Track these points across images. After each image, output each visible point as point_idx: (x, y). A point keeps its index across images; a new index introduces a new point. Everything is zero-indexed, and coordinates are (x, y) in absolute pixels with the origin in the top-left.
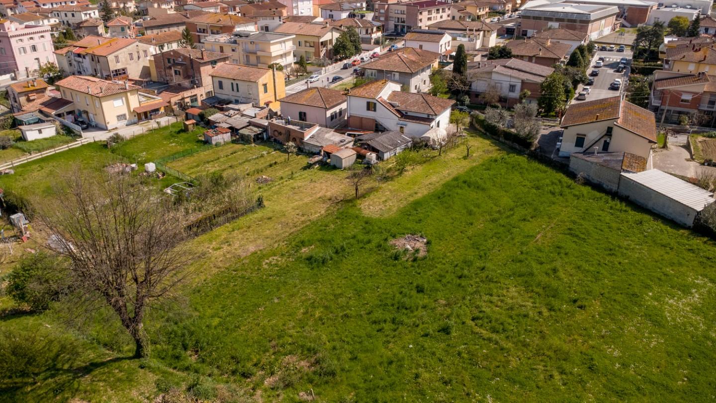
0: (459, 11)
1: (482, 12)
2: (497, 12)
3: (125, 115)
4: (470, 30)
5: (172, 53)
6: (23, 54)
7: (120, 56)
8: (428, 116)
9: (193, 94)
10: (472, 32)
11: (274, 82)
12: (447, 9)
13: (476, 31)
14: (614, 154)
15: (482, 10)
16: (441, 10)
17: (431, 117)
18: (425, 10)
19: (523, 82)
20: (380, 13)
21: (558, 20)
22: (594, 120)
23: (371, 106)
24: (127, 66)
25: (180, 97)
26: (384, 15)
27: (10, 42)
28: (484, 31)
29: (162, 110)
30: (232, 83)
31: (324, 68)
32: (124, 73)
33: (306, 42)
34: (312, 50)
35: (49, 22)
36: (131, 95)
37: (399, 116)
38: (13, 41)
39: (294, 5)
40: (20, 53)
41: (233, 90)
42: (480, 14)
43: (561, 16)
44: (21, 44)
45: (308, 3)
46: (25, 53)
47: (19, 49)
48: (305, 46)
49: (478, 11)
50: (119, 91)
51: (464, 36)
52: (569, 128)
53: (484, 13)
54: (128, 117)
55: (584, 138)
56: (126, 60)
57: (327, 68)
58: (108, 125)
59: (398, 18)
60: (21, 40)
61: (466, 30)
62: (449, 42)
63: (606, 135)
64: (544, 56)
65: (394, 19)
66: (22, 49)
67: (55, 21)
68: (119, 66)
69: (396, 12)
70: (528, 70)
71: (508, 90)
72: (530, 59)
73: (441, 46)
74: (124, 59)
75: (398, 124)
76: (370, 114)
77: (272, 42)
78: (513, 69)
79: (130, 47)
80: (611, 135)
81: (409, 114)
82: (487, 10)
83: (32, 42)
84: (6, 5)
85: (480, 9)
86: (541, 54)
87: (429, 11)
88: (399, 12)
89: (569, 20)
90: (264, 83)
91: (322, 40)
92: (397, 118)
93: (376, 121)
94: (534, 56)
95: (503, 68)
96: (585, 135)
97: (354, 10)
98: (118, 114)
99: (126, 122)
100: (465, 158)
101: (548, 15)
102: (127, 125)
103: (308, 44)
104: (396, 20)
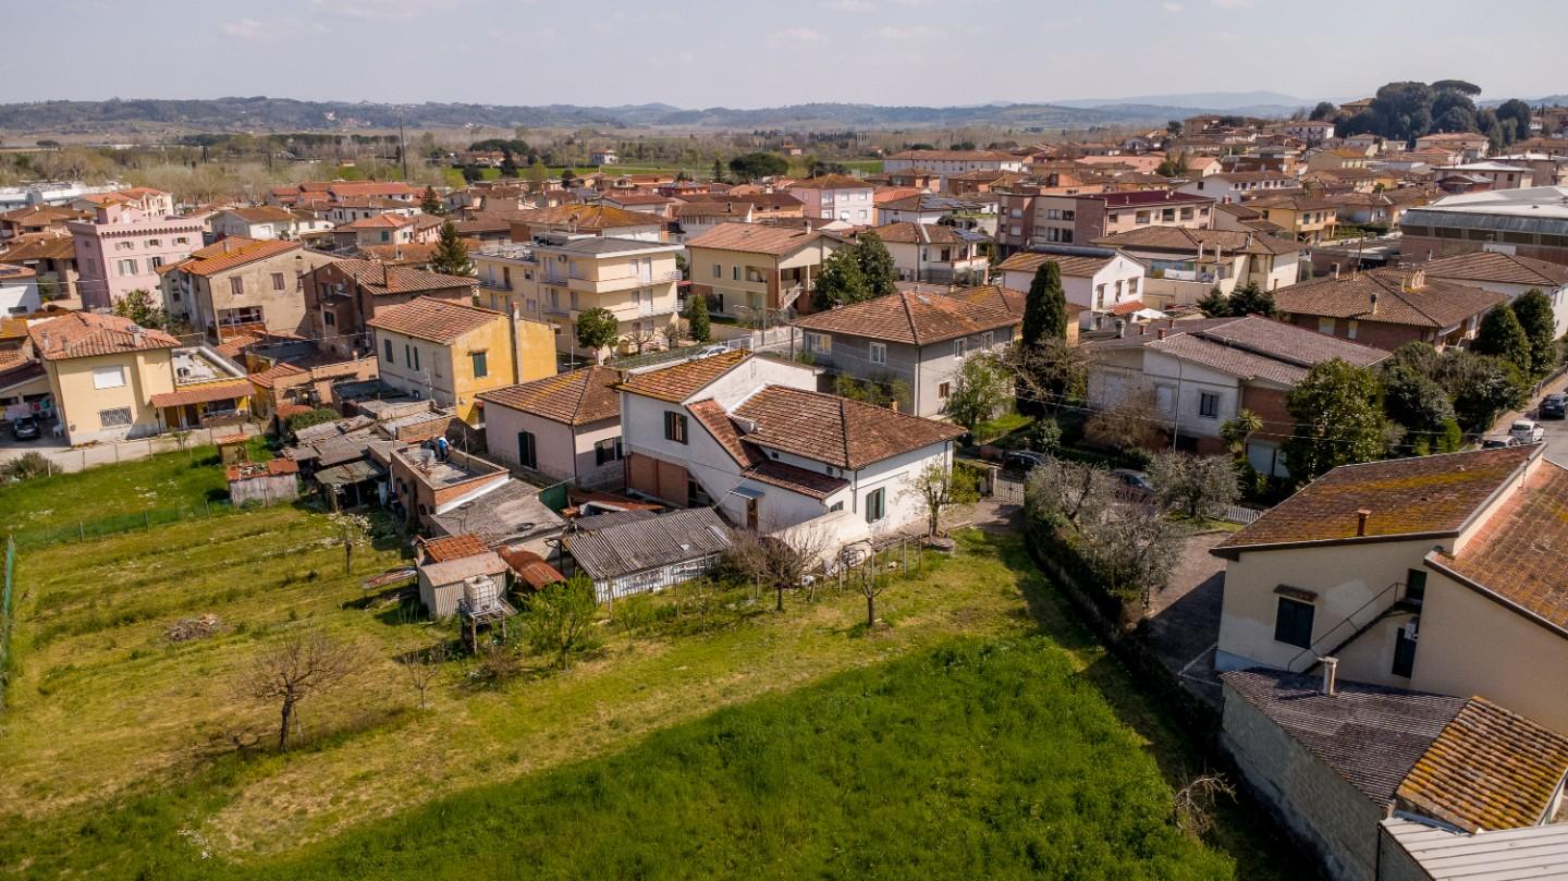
0: (1240, 219)
1: (1313, 225)
2: (1362, 227)
3: (126, 412)
4: (1207, 252)
5: (329, 272)
6: (128, 274)
7: (245, 279)
8: (830, 470)
9: (347, 372)
10: (1211, 258)
11: (514, 350)
12: (1197, 212)
13: (1224, 254)
14: (1416, 701)
15: (1312, 221)
16: (1178, 214)
17: (836, 474)
18: (1128, 211)
19: (1245, 387)
20: (1011, 217)
21: (1510, 238)
22: (1353, 536)
23: (675, 426)
24: (264, 303)
25: (305, 377)
26: (1020, 221)
27: (100, 246)
28: (1253, 257)
29: (243, 407)
30: (407, 347)
31: (757, 333)
32: (259, 318)
33: (750, 269)
34: (762, 289)
35: (311, 227)
36: (148, 361)
37: (745, 463)
38: (108, 246)
39: (824, 201)
40: (122, 271)
41: (409, 366)
42: (1305, 228)
43: (1523, 227)
44: (126, 253)
45: (863, 197)
46: (133, 272)
47: (120, 262)
48: (749, 279)
49: (1300, 222)
50: (119, 350)
51: (1190, 267)
52: (1244, 557)
53: (1320, 226)
54: (135, 416)
55: (1312, 608)
56: (262, 289)
57: (768, 332)
58: (71, 434)
59: (1057, 230)
60: (128, 244)
61: (1195, 252)
62: (1133, 281)
63: (1399, 606)
64: (1385, 318)
65: (1045, 233)
66: (127, 266)
67: (327, 226)
68: (240, 301)
69: (1052, 214)
70: (1279, 349)
71: (1196, 409)
72: (1341, 327)
73: (1101, 288)
74: (255, 287)
75: (741, 489)
76: (672, 452)
77: (598, 256)
78: (1225, 344)
79: (277, 259)
80: (1417, 609)
81: (782, 459)
82: (1331, 220)
83: (154, 251)
84: (283, 199)
85: (1307, 217)
86: (1376, 312)
87: (1139, 215)
88: (1060, 215)
89: (1546, 240)
90: (478, 347)
91: (784, 265)
92: (738, 470)
93: (689, 475)
94: (1351, 318)
95: (1194, 342)
96: (1312, 596)
97: (955, 212)
98: (107, 408)
99: (127, 429)
100: (856, 632)
101: (1480, 225)
102: (129, 438)
103: (754, 275)
104: (1053, 234)
